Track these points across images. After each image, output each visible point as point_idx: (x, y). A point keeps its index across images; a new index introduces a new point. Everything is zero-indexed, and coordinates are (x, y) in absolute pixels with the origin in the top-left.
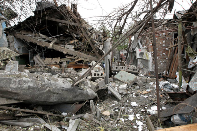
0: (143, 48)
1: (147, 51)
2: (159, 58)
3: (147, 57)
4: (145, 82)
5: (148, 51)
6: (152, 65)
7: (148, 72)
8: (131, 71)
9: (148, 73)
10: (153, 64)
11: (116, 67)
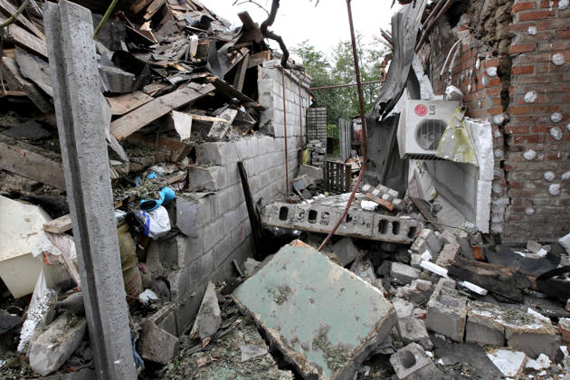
0: (441, 97)
1: (460, 115)
2: (539, 151)
3: (461, 149)
4: (457, 335)
5: (469, 112)
6: (493, 195)
7: (469, 239)
8: (364, 232)
9: (466, 249)
10: (498, 190)
11: (280, 205)
